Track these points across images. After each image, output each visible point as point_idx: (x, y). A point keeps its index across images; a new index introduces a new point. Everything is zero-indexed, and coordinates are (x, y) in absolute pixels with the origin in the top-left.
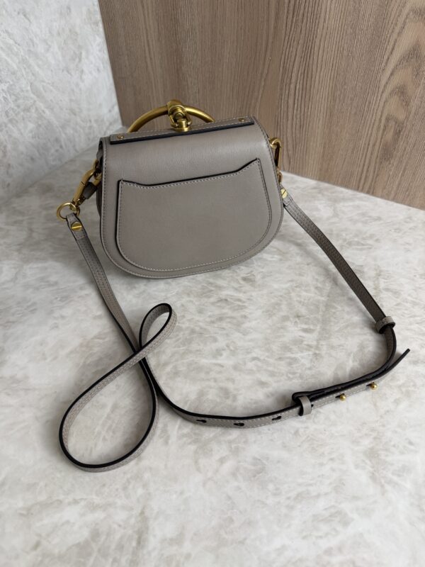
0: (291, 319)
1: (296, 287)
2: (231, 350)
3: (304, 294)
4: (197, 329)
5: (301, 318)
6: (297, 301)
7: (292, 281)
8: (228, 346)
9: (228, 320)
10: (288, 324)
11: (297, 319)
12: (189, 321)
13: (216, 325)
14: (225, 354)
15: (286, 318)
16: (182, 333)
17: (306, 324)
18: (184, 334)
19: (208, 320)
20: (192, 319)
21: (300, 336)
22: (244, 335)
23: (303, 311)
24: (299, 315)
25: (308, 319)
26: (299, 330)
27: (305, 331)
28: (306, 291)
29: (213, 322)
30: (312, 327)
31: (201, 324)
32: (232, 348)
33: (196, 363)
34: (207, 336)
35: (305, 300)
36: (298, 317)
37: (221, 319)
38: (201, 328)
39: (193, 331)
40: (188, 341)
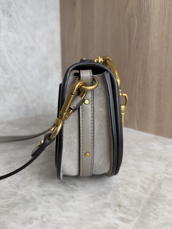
0: (112, 207)
1: (125, 184)
2: (43, 221)
3: (130, 190)
4: (28, 197)
5: (122, 208)
6: (122, 194)
7: (123, 180)
8: (42, 217)
9: (57, 196)
10: (108, 210)
11: (117, 208)
12: (27, 190)
13: (44, 198)
14: (35, 223)
15: (108, 205)
16: (14, 197)
17: (125, 213)
18: (15, 198)
19: (42, 193)
20: (30, 189)
21: (115, 224)
22: (63, 211)
23: (126, 202)
24: (121, 205)
25: (129, 210)
26: (115, 218)
27: (122, 219)
28: (133, 188)
29: (44, 195)
30: (130, 218)
31: (33, 194)
32: (45, 220)
33: (5, 224)
34: (31, 204)
35: (130, 194)
36: (119, 206)
37: (52, 194)
38: (31, 197)
39: (24, 198)
40: (14, 205)
